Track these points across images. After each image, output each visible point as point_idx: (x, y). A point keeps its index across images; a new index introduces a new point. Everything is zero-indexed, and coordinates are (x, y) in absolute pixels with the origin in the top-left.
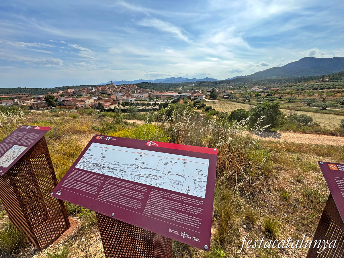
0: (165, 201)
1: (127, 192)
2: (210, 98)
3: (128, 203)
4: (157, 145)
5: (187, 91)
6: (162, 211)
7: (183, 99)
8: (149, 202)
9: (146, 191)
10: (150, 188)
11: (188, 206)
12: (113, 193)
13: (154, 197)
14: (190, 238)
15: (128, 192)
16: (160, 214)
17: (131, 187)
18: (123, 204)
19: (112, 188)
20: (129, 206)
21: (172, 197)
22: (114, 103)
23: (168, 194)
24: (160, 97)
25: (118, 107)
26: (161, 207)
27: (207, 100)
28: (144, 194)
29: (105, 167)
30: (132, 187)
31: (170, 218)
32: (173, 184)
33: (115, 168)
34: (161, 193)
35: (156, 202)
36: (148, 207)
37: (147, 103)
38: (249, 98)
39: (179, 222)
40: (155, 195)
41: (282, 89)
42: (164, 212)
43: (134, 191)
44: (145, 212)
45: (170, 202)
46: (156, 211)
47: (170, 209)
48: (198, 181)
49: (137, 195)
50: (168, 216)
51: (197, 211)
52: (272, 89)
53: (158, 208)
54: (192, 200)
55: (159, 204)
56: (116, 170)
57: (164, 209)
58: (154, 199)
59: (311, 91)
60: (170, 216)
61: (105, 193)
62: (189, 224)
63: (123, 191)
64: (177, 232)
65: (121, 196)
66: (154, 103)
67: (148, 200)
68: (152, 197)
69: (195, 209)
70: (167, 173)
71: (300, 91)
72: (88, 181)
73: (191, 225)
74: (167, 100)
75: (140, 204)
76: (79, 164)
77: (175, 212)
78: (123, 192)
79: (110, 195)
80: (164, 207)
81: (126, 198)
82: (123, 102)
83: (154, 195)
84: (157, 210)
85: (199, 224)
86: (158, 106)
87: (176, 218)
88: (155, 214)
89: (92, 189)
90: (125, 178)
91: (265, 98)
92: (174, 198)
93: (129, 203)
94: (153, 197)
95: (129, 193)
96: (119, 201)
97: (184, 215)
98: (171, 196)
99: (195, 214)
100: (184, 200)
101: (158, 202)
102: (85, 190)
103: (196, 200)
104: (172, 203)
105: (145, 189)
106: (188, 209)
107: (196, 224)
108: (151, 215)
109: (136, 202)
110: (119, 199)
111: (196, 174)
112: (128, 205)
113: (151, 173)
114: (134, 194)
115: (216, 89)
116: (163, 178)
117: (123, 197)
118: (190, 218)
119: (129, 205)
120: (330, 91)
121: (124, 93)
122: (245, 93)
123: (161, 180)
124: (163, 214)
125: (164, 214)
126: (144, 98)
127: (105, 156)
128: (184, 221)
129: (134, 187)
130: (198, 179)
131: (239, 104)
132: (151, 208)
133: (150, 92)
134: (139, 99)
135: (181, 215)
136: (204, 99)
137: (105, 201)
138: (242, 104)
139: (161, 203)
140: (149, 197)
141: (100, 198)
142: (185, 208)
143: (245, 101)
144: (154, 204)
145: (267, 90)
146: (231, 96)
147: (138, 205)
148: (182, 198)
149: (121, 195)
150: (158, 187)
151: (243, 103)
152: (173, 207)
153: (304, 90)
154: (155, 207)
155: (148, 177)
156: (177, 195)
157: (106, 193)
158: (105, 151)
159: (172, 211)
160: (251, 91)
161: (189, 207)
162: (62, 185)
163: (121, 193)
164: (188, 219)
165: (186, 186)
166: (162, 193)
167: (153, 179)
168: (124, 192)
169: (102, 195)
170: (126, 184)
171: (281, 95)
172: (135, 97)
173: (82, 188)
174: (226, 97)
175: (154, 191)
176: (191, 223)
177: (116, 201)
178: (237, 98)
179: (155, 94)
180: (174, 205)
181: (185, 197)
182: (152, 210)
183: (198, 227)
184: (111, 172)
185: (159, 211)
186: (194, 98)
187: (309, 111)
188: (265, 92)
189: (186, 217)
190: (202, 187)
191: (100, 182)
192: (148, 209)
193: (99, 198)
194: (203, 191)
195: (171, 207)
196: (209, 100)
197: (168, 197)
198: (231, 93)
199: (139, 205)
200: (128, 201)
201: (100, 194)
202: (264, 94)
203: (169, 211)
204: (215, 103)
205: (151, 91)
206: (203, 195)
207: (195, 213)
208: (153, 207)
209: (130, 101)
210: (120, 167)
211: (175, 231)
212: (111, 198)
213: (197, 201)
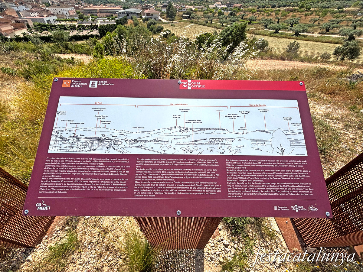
0: (254, 172)
1: (185, 174)
2: (168, 16)
3: (196, 190)
4: (203, 86)
5: (135, 5)
6: (255, 187)
7: (132, 18)
8: (230, 179)
9: (218, 165)
10: (222, 159)
11: (288, 171)
12: (161, 180)
13: (235, 170)
14: (305, 210)
15: (188, 174)
16: (254, 191)
17: (188, 164)
18: (189, 193)
19: (154, 173)
20: (201, 194)
21: (262, 165)
22: (18, 25)
23: (255, 162)
24: (97, 15)
25: (30, 34)
26: (251, 182)
27: (163, 20)
28: (216, 170)
29: (118, 141)
30: (190, 164)
31: (270, 193)
32: (256, 146)
33: (142, 139)
34: (243, 162)
35: (241, 177)
36: (232, 187)
37: (79, 26)
38: (212, 18)
39: (284, 194)
40: (236, 168)
41: (245, 5)
42: (259, 187)
43: (197, 170)
44: (230, 195)
45: (262, 172)
46: (246, 190)
47: (265, 181)
48: (291, 134)
49: (206, 174)
50: (266, 191)
51: (303, 175)
52: (235, 5)
53: (248, 184)
54: (292, 162)
55: (247, 178)
56: (146, 141)
57: (257, 183)
58: (236, 173)
59: (270, 9)
60: (268, 190)
61: (144, 184)
62: (299, 193)
63: (178, 173)
64: (287, 207)
65: (179, 182)
66: (90, 26)
67: (228, 177)
68: (231, 171)
69: (300, 172)
70: (242, 132)
71: (261, 9)
72: (96, 173)
73: (302, 194)
74: (108, 20)
75: (218, 186)
76: (55, 145)
77: (275, 184)
78: (178, 175)
79: (157, 185)
80: (256, 181)
81: (188, 183)
82: (36, 24)
83: (233, 168)
84: (248, 187)
85: (310, 191)
86: (97, 31)
87: (278, 190)
88: (246, 194)
89: (114, 184)
90: (170, 152)
91: (228, 18)
92: (266, 166)
93: (198, 189)
94: (233, 172)
95: (190, 174)
96: (180, 191)
97: (287, 184)
98: (260, 163)
99: (302, 179)
100: (280, 165)
101: (244, 176)
102: (101, 189)
103: (297, 161)
104: (266, 172)
105: (216, 163)
106: (291, 175)
107: (307, 192)
108: (241, 197)
109: (209, 184)
110: (177, 187)
111: (285, 125)
112: (198, 192)
113: (213, 136)
114: (199, 174)
115: (173, 4)
116: (236, 140)
117: (182, 182)
118: (296, 186)
119: (200, 192)
120: (285, 10)
121: (30, 6)
122: (207, 10)
123: (235, 143)
124: (258, 190)
125: (260, 190)
126: (70, 16)
127: (106, 119)
128: (291, 192)
129: (195, 163)
130: (291, 132)
131: (201, 26)
132: (238, 187)
133: (77, 5)
134: (62, 17)
135: (284, 185)
136: (160, 18)
137: (153, 197)
138: (204, 27)
139: (249, 177)
140: (227, 173)
141: (139, 194)
142: (285, 174)
143: (207, 22)
144: (239, 181)
145: (230, 6)
146: (191, 15)
147: (214, 188)
148: (277, 162)
149: (177, 180)
150: (234, 155)
151: (204, 25)
152: (269, 177)
153: (264, 7)
154: (243, 185)
155: (212, 143)
156: (269, 161)
157: (147, 184)
158: (101, 110)
159: (269, 184)
160: (214, 8)
161: (290, 172)
162: (40, 192)
163: (176, 177)
164: (294, 188)
165: (276, 145)
166: (245, 162)
167: (222, 144)
168: (181, 175)
169: (141, 189)
170: (178, 161)
171: (243, 14)
172: (53, 15)
173: (91, 187)
174: (186, 15)
175: (231, 162)
176: (301, 192)
177: (174, 192)
178: (199, 18)
179: (86, 9)
180: (269, 175)
181: (280, 161)
182: (240, 190)
183: (311, 195)
184: (136, 147)
185: (252, 189)
186: (147, 17)
187: (265, 35)
188: (228, 9)
189: (291, 186)
190: (299, 141)
191: (123, 168)
192: (233, 190)
193: (138, 196)
194: (301, 147)
195: (266, 178)
196: (166, 21)
197: (257, 166)
198: (191, 10)
199: (216, 188)
200: (195, 187)
201: (135, 188)
202: (227, 12)
203: (265, 185)
204: (174, 26)
205: (77, 3)
206: (303, 152)
207: (300, 177)
208: (240, 185)
209: (47, 21)
210: (150, 135)
211: (284, 207)
212: (162, 189)
213: (299, 162)
